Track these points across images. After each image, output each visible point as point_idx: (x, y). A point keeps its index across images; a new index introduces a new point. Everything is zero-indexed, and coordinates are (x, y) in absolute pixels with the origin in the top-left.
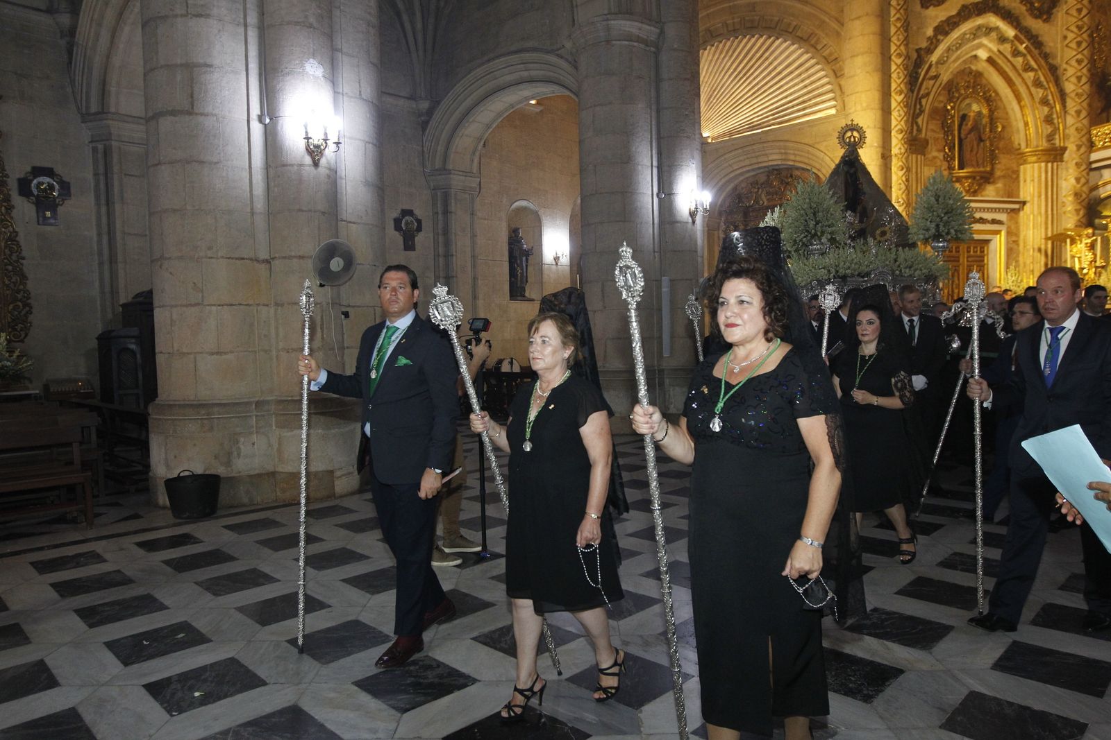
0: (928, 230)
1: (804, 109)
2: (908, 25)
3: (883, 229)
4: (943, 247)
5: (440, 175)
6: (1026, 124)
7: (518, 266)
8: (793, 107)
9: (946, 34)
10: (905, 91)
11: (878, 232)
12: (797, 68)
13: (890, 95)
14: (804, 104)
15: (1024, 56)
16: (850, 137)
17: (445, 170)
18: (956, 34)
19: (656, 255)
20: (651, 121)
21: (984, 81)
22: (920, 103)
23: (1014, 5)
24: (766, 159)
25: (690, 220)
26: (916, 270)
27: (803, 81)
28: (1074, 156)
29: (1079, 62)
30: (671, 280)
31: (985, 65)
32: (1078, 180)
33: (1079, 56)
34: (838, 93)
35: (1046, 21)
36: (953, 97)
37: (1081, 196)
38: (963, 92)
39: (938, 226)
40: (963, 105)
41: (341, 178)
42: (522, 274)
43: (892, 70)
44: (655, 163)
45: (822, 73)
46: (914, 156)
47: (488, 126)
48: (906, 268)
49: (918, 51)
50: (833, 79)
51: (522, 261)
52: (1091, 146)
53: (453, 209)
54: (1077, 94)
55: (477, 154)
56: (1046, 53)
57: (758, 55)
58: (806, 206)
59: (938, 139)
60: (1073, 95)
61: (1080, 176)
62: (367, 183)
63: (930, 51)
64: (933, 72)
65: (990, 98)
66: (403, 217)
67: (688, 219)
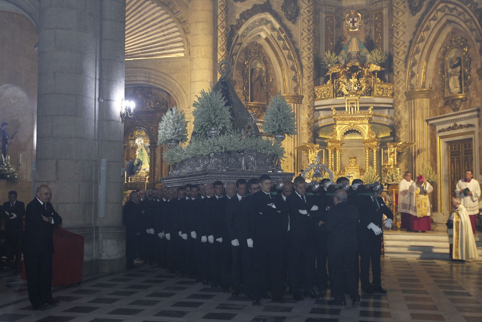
1: (163, 50)
2: (228, 9)
6: (284, 80)
8: (156, 47)
9: (246, 19)
10: (226, 50)
12: (159, 22)
13: (217, 51)
14: (164, 46)
15: (284, 40)
18: (251, 21)
19: (96, 142)
20: (96, 47)
21: (263, 51)
22: (232, 58)
23: (278, 10)
27: (163, 31)
28: (307, 102)
29: (309, 49)
30: (108, 162)
31: (264, 41)
32: (309, 115)
33: (309, 46)
34: (186, 43)
35: (294, 23)
36: (248, 57)
37: (311, 125)
38: (253, 55)
40: (253, 63)
43: (219, 36)
45: (176, 29)
49: (232, 26)
50: (183, 34)
52: (315, 96)
54: (308, 67)
56: (294, 41)
57: (134, 8)
59: (240, 81)
60: (306, 67)
61: (310, 113)
63: (238, 27)
64: (239, 41)
65: (266, 62)
67: (119, 119)
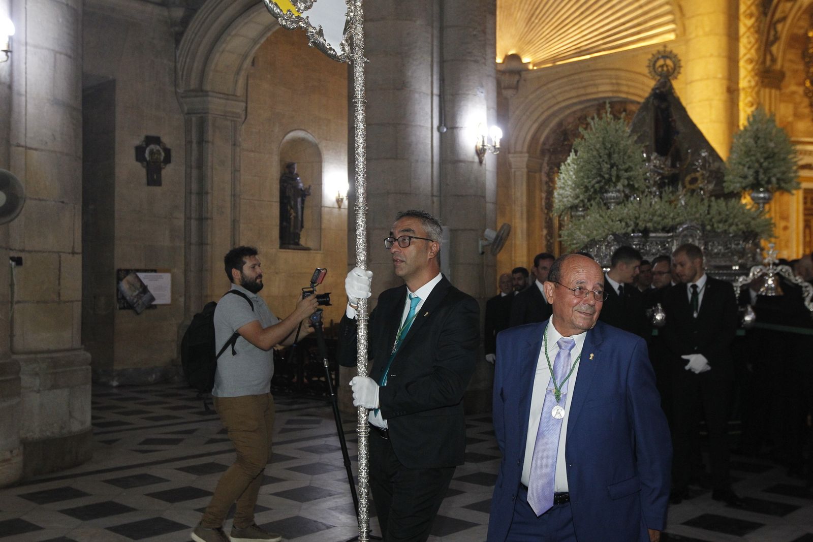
0: (745, 177)
1: (639, 33)
3: (693, 175)
4: (764, 198)
5: (196, 96)
7: (291, 208)
8: (626, 30)
10: (757, 14)
11: (688, 178)
13: (738, 19)
14: (641, 25)
16: (662, 66)
17: (202, 91)
19: (435, 199)
20: (432, 41)
22: (775, 28)
24: (594, 90)
25: (476, 159)
26: (731, 225)
30: (451, 230)
34: (678, 15)
39: (757, 172)
41: (19, 94)
42: (296, 217)
44: (436, 91)
46: (767, 90)
47: (255, 41)
48: (720, 222)
51: (296, 202)
53: (210, 138)
55: (243, 73)
58: (598, 146)
59: (797, 71)
62: (55, 102)
66: (147, 145)
67: (473, 158)
